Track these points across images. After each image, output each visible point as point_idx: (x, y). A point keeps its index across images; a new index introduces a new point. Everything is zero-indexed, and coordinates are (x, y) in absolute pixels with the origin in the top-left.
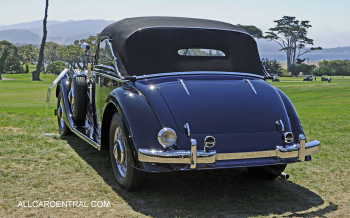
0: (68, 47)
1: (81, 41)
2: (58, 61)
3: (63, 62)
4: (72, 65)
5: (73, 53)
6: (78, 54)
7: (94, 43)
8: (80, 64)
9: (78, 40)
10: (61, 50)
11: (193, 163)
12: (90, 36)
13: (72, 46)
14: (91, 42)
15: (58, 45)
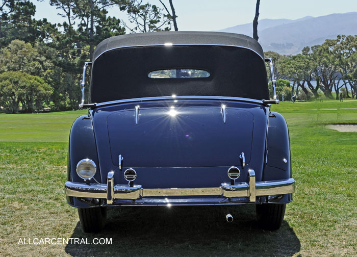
0: (294, 58)
1: (312, 48)
2: (280, 79)
3: (287, 81)
4: (299, 85)
5: (300, 67)
6: (307, 68)
7: (332, 50)
8: (311, 82)
9: (307, 47)
10: (284, 62)
11: (110, 199)
12: (327, 40)
13: (299, 56)
14: (328, 49)
15: (279, 56)
